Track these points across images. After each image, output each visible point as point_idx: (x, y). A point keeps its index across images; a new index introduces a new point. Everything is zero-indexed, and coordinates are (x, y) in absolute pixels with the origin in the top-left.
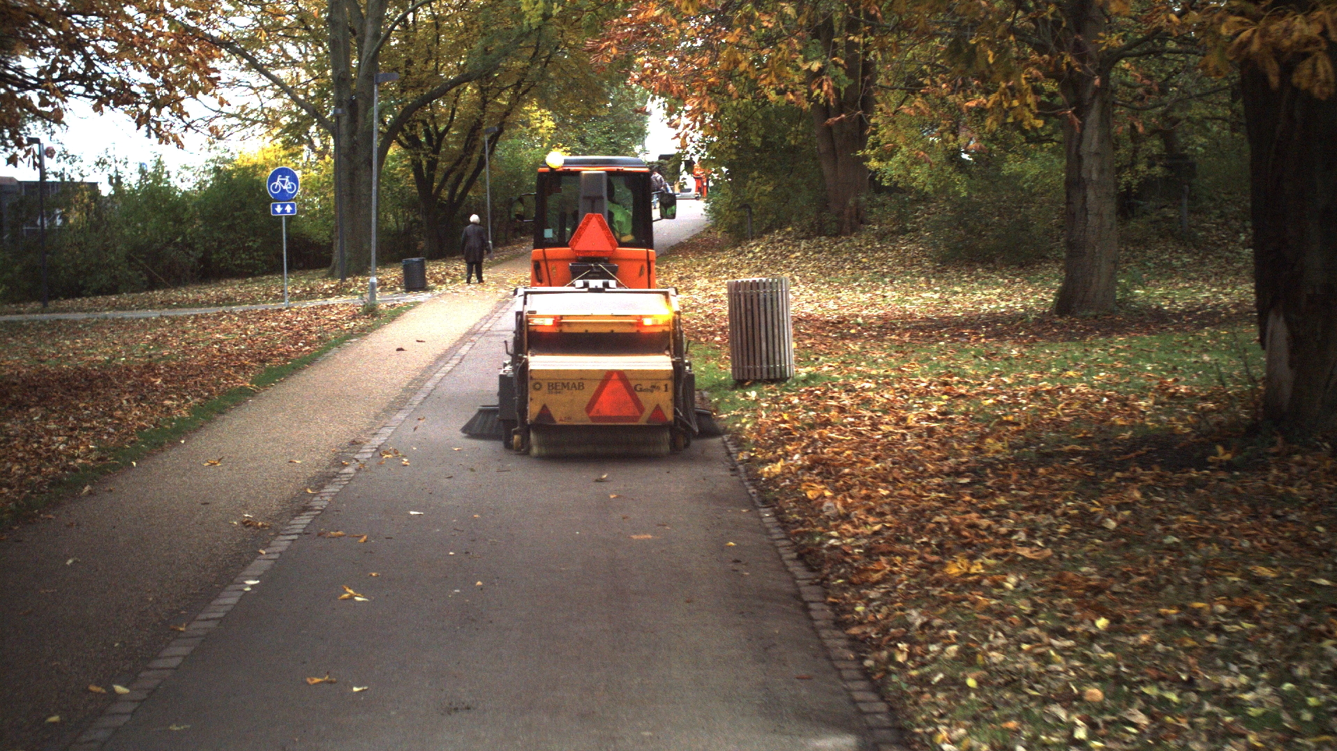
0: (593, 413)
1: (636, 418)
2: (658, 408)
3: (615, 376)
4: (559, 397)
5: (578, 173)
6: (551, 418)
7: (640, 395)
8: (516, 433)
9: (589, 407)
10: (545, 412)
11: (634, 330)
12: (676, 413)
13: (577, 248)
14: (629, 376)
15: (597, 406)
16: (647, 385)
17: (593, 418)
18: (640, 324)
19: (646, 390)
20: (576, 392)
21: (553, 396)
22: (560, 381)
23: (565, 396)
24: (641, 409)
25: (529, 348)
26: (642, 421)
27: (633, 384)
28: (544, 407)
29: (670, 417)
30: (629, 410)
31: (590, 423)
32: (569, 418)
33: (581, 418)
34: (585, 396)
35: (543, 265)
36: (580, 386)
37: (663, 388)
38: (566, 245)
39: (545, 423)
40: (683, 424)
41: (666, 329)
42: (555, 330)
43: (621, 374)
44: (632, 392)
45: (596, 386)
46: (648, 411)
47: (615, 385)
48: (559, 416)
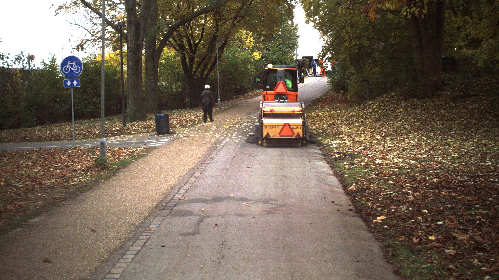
0: (281, 135)
1: (292, 136)
2: (298, 134)
3: (287, 125)
4: (272, 130)
5: (276, 70)
6: (269, 136)
7: (293, 130)
8: (260, 140)
9: (280, 133)
10: (268, 134)
11: (292, 113)
12: (303, 135)
13: (276, 91)
14: (290, 125)
15: (282, 132)
16: (295, 127)
17: (281, 136)
18: (294, 111)
19: (295, 128)
20: (276, 129)
21: (270, 130)
22: (272, 127)
23: (274, 130)
24: (294, 133)
25: (263, 117)
26: (294, 137)
27: (292, 127)
28: (268, 133)
29: (301, 136)
30: (291, 134)
31: (280, 137)
32: (274, 136)
33: (278, 136)
34: (279, 130)
35: (266, 96)
36: (278, 127)
37: (300, 128)
38: (273, 90)
39: (268, 138)
40: (305, 138)
41: (301, 112)
42: (271, 113)
43: (288, 124)
44: (291, 129)
45: (281, 127)
46: (296, 134)
47: (287, 127)
48: (272, 136)
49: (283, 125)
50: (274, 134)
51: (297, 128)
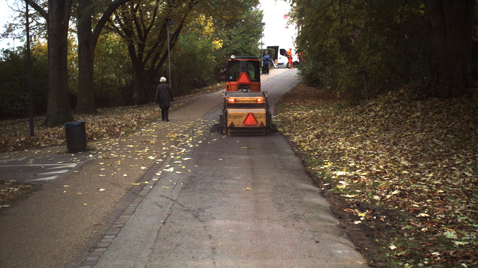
0: (245, 124)
1: (256, 125)
2: (262, 123)
3: (251, 114)
4: (236, 120)
5: (239, 61)
6: (234, 125)
7: (257, 119)
8: (224, 130)
9: (244, 123)
10: (232, 124)
11: (255, 102)
12: (266, 124)
13: (239, 82)
14: (254, 114)
15: (246, 122)
16: (259, 116)
17: (245, 125)
18: (257, 101)
19: (259, 118)
20: (240, 118)
21: (234, 120)
22: (236, 116)
23: (238, 120)
24: (257, 122)
25: (227, 107)
26: (258, 126)
27: (255, 116)
30: (254, 123)
32: (239, 125)
33: (242, 125)
34: (243, 119)
35: (229, 86)
36: (242, 117)
37: (263, 117)
38: (236, 81)
39: (232, 127)
40: (268, 127)
41: (264, 102)
42: (235, 103)
44: (255, 118)
45: (246, 116)
46: (259, 123)
47: (251, 117)
48: (236, 125)
49: (247, 114)
50: (238, 123)
51: (261, 117)
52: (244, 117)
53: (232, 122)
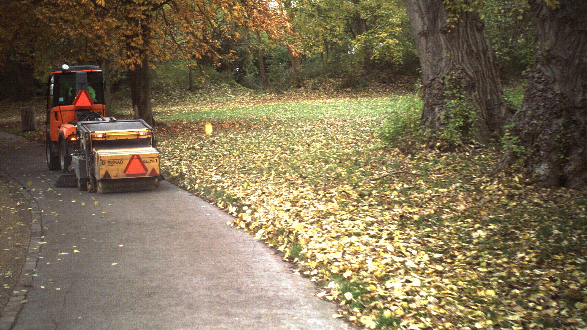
0: (127, 173)
1: (144, 174)
2: (153, 170)
3: (135, 157)
4: (112, 167)
5: (75, 73)
6: (110, 177)
7: (146, 164)
8: (89, 184)
9: (125, 171)
10: (107, 174)
11: (136, 138)
12: (160, 171)
13: (76, 105)
14: (141, 157)
15: (128, 170)
16: (148, 160)
17: (127, 175)
18: (139, 135)
19: (148, 162)
20: (119, 164)
21: (110, 167)
22: (113, 162)
23: (115, 167)
24: (146, 170)
26: (147, 175)
27: (143, 160)
29: (158, 172)
30: (142, 171)
31: (126, 177)
32: (117, 176)
33: (122, 176)
34: (124, 166)
35: (59, 113)
36: (122, 162)
37: (155, 161)
38: (72, 104)
39: (107, 179)
41: (149, 136)
42: (104, 139)
43: (138, 156)
44: (142, 163)
45: (128, 161)
46: (150, 170)
47: (136, 161)
48: (113, 175)
49: (130, 157)
50: (117, 172)
51: (151, 161)
52: (126, 162)
53: (107, 172)
